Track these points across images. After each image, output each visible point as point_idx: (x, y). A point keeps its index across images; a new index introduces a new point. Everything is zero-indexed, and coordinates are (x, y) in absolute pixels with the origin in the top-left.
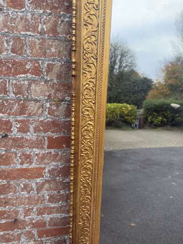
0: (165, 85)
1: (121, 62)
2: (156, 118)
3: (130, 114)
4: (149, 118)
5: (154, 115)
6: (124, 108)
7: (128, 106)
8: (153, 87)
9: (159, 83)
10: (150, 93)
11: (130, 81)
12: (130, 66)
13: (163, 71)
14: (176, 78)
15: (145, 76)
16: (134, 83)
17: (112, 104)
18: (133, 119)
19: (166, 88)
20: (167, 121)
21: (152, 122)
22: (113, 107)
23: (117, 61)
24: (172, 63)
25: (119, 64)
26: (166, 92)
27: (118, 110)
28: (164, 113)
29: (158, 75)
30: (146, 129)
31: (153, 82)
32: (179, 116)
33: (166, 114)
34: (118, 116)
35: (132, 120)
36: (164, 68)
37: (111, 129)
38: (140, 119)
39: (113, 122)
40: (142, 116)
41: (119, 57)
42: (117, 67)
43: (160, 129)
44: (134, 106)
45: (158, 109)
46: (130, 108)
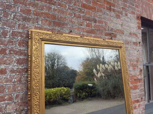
0: (84, 73)
1: (58, 62)
2: (82, 94)
3: (66, 93)
4: (78, 94)
5: (80, 92)
6: (62, 90)
7: (65, 88)
8: (78, 74)
9: (81, 72)
10: (77, 78)
11: (65, 72)
12: (63, 64)
13: (81, 65)
14: (88, 69)
15: (72, 69)
16: (67, 73)
17: (54, 89)
18: (69, 96)
19: (85, 74)
20: (88, 95)
21: (80, 97)
22: (55, 91)
23: (56, 62)
24: (85, 61)
25: (57, 63)
26: (85, 76)
27: (58, 92)
28: (85, 90)
29: (79, 68)
30: (77, 102)
31: (77, 72)
32: (94, 91)
33: (87, 91)
34: (59, 96)
35: (68, 98)
36: (81, 64)
37: (55, 106)
38: (73, 96)
39: (56, 101)
40: (74, 94)
41: (57, 60)
42: (56, 65)
43: (85, 100)
44: (68, 88)
45: (82, 88)
46: (66, 90)
